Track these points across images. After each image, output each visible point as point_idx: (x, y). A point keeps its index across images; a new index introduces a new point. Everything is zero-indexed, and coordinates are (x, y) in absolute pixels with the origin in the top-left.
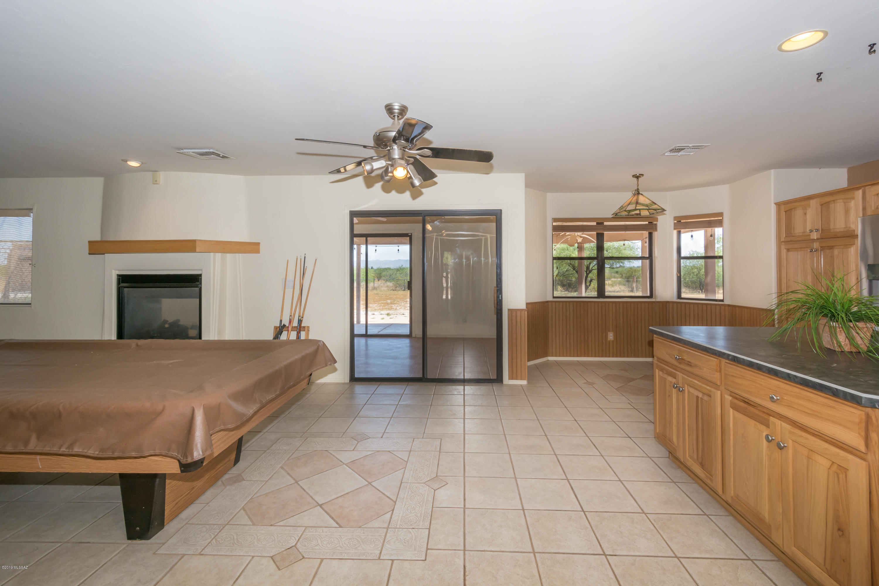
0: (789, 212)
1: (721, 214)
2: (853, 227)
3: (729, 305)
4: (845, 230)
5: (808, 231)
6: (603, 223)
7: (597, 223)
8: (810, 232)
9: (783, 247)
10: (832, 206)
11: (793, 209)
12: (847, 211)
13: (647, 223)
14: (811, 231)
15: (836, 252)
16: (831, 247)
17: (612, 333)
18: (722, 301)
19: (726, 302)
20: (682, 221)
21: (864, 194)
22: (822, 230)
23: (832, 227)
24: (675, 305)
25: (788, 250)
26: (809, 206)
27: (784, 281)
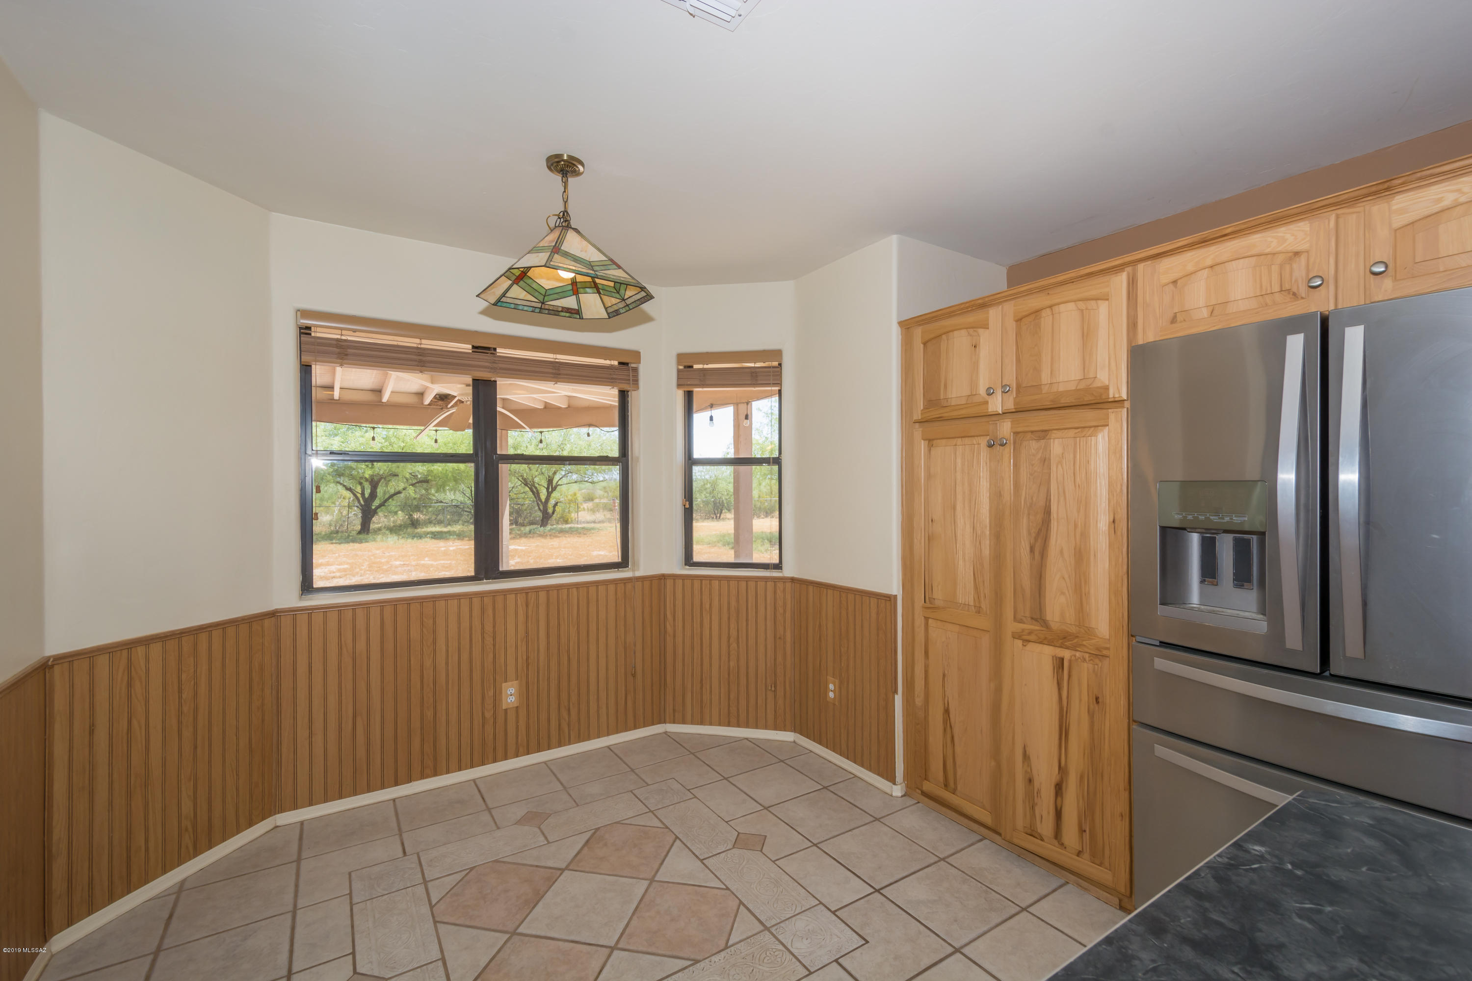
0: (931, 343)
1: (777, 354)
2: (1103, 377)
3: (793, 580)
4: (1082, 386)
5: (982, 391)
6: (495, 349)
7: (473, 347)
8: (989, 394)
9: (918, 432)
10: (1046, 318)
11: (944, 337)
12: (1087, 335)
13: (616, 363)
14: (990, 392)
15: (1056, 446)
16: (1043, 435)
17: (516, 683)
18: (778, 566)
19: (788, 571)
20: (696, 366)
21: (1132, 283)
22: (1019, 387)
23: (1045, 378)
24: (679, 582)
25: (931, 442)
26: (986, 326)
27: (920, 522)
